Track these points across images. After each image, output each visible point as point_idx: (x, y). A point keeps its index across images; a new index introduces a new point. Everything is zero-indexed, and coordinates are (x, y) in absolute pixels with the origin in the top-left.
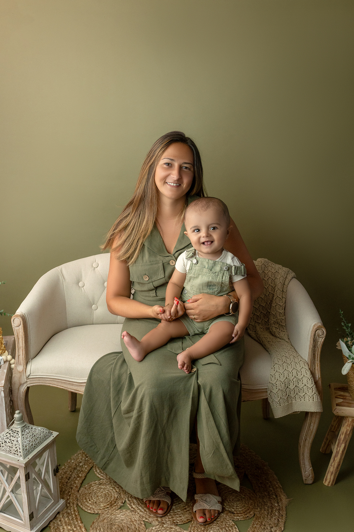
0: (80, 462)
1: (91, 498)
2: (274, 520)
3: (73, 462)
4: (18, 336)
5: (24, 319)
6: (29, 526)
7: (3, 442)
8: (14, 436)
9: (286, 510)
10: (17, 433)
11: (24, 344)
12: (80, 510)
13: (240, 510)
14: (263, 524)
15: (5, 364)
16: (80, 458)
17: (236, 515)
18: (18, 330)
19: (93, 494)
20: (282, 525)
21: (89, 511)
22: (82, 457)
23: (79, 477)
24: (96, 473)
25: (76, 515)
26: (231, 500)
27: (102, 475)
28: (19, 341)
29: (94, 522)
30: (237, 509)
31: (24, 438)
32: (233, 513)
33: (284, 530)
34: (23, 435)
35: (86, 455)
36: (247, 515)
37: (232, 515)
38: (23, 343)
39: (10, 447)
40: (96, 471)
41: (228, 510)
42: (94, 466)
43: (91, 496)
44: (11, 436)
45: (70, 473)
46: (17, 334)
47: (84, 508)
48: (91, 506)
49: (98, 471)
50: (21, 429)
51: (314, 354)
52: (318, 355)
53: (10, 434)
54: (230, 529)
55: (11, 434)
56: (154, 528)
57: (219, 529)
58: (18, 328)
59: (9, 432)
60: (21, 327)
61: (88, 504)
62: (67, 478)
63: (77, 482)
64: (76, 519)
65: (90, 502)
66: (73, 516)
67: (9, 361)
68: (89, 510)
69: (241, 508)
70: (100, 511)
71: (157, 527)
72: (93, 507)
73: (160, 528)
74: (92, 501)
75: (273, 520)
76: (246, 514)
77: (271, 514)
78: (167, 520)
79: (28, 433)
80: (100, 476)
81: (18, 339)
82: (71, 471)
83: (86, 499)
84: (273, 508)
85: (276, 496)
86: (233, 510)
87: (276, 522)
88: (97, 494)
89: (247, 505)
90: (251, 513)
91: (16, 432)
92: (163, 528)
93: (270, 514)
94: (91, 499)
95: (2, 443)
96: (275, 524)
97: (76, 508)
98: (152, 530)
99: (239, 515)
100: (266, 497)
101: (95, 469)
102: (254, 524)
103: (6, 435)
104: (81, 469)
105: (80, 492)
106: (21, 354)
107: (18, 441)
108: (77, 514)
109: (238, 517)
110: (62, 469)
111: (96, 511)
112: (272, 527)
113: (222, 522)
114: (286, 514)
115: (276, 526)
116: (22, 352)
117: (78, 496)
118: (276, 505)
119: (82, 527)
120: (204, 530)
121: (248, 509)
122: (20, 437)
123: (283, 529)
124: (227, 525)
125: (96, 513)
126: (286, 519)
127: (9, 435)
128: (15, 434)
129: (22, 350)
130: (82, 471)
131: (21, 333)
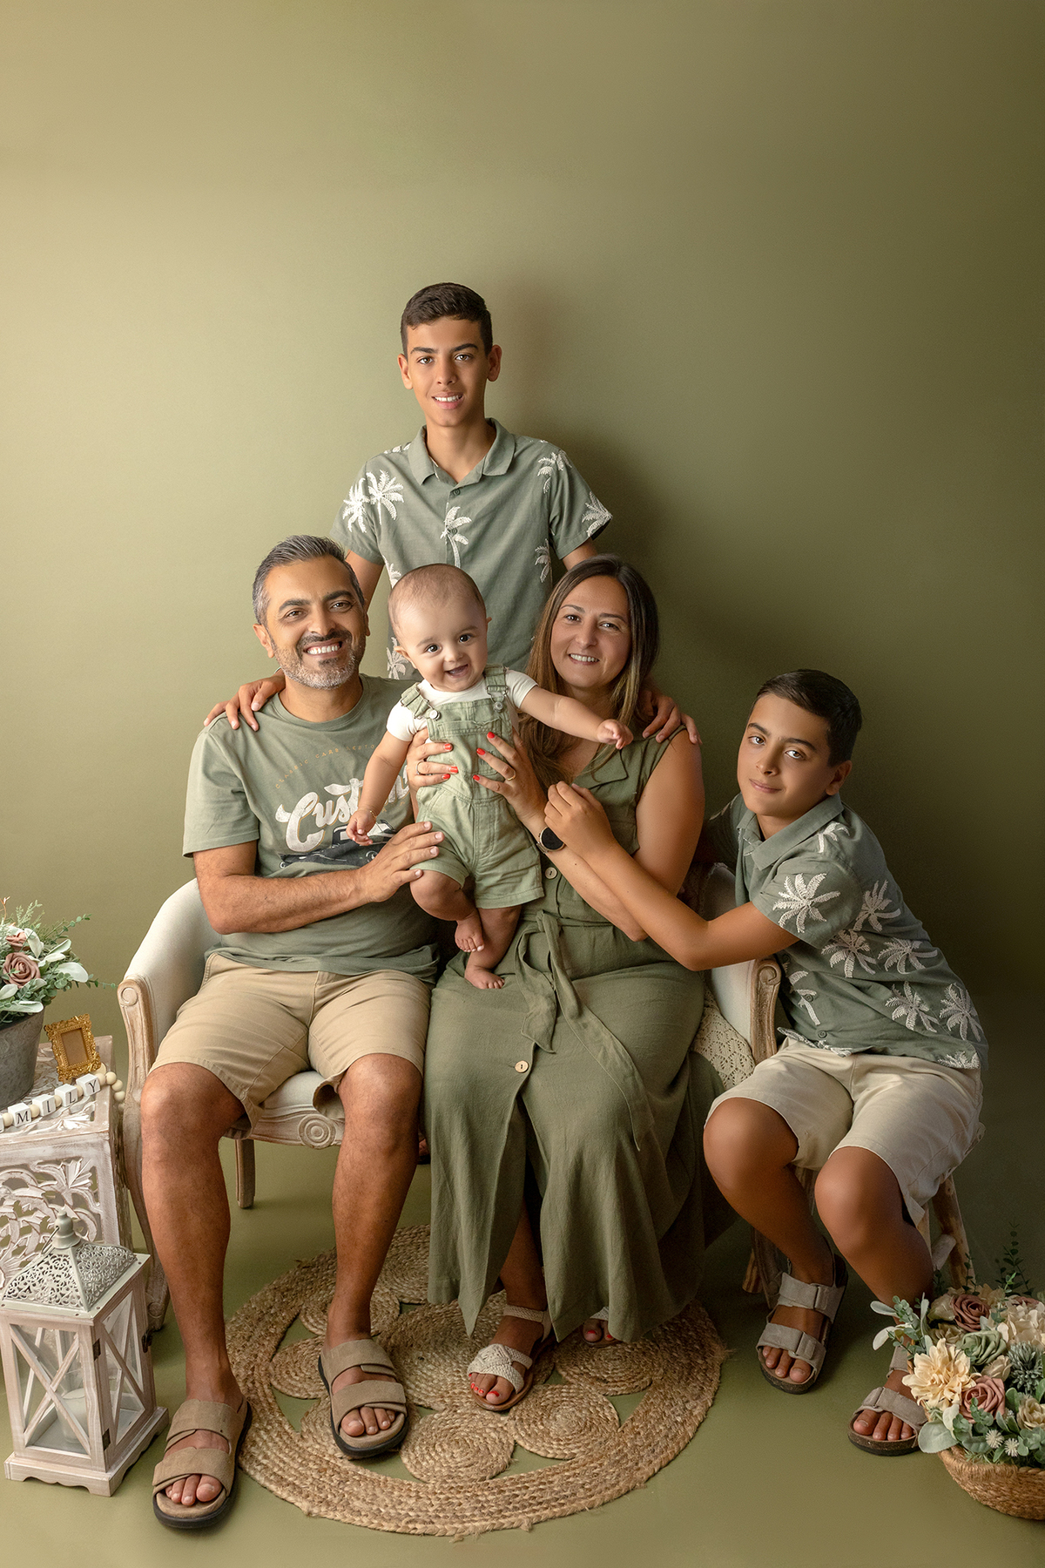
0: (271, 1307)
1: (298, 1371)
2: (693, 1388)
3: (255, 1308)
4: (132, 1026)
5: (143, 986)
6: (103, 1461)
7: (36, 1282)
8: (60, 1266)
9: (721, 1370)
10: (65, 1260)
11: (145, 1042)
12: (276, 1393)
13: (620, 1374)
14: (669, 1396)
15: (103, 1091)
16: (269, 1298)
17: (612, 1384)
18: (133, 1012)
19: (304, 1362)
20: (708, 1397)
21: (297, 1395)
22: (274, 1297)
23: (268, 1333)
24: (306, 1324)
25: (269, 1404)
26: (602, 1359)
27: (320, 1327)
28: (136, 1038)
29: (308, 1413)
30: (614, 1373)
31: (81, 1268)
32: (605, 1381)
33: (712, 1405)
34: (79, 1262)
35: (283, 1293)
36: (636, 1384)
37: (603, 1385)
38: (145, 1040)
39: (53, 1289)
40: (308, 1321)
41: (596, 1377)
42: (303, 1312)
43: (300, 1368)
44: (51, 1267)
45: (251, 1329)
46: (131, 1021)
47: (285, 1390)
48: (300, 1385)
49: (312, 1321)
50: (73, 1250)
51: (761, 1021)
52: (768, 1021)
53: (48, 1263)
54: (598, 1409)
55: (51, 1264)
56: (435, 1416)
57: (573, 1412)
58: (132, 1008)
59: (46, 1260)
60: (140, 1005)
61: (293, 1382)
62: (244, 1338)
63: (266, 1343)
64: (271, 1409)
65: (298, 1378)
66: (265, 1405)
67: (111, 1085)
68: (297, 1392)
69: (622, 1372)
70: (321, 1393)
71: (443, 1414)
72: (306, 1386)
73: (450, 1416)
74: (302, 1375)
75: (690, 1388)
76: (633, 1382)
77: (688, 1379)
78: (464, 1401)
79: (88, 1258)
80: (313, 1329)
81: (134, 1032)
82: (251, 1325)
83: (287, 1373)
84: (693, 1367)
85: (702, 1346)
86: (606, 1376)
87: (697, 1391)
88: (311, 1362)
89: (635, 1367)
90: (645, 1379)
91: (62, 1258)
92: (456, 1416)
93: (684, 1378)
94: (299, 1374)
95: (34, 1285)
96: (693, 1395)
97: (267, 1391)
98: (433, 1418)
99: (619, 1384)
100: (680, 1348)
101: (305, 1317)
102: (649, 1399)
103: (40, 1266)
104: (273, 1320)
105: (274, 1360)
106: (141, 1065)
107: (69, 1275)
108: (270, 1401)
109: (616, 1389)
110: (232, 1323)
111: (311, 1393)
112: (688, 1402)
113: (582, 1398)
114: (720, 1377)
115: (696, 1399)
116: (142, 1060)
117: (271, 1368)
118: (700, 1361)
119: (284, 1422)
120: (542, 1414)
121: (639, 1373)
122: (74, 1266)
123: (710, 1404)
124: (592, 1404)
125: (311, 1397)
126: (719, 1387)
127: (45, 1267)
128: (61, 1262)
129: (142, 1056)
130: (276, 1323)
131: (139, 1020)
